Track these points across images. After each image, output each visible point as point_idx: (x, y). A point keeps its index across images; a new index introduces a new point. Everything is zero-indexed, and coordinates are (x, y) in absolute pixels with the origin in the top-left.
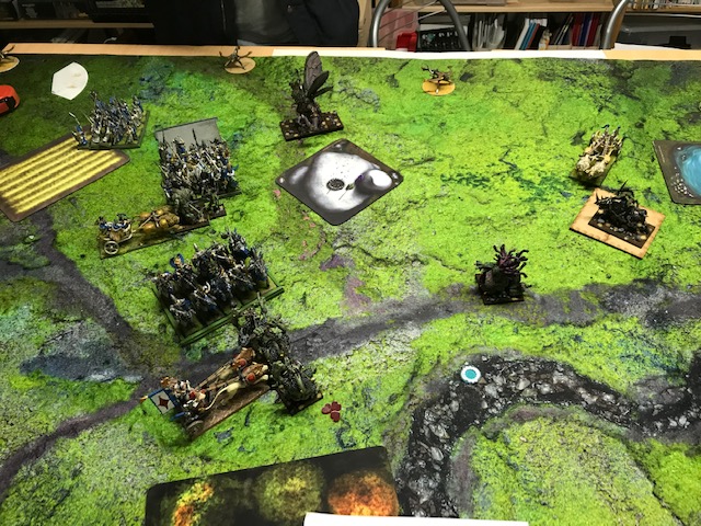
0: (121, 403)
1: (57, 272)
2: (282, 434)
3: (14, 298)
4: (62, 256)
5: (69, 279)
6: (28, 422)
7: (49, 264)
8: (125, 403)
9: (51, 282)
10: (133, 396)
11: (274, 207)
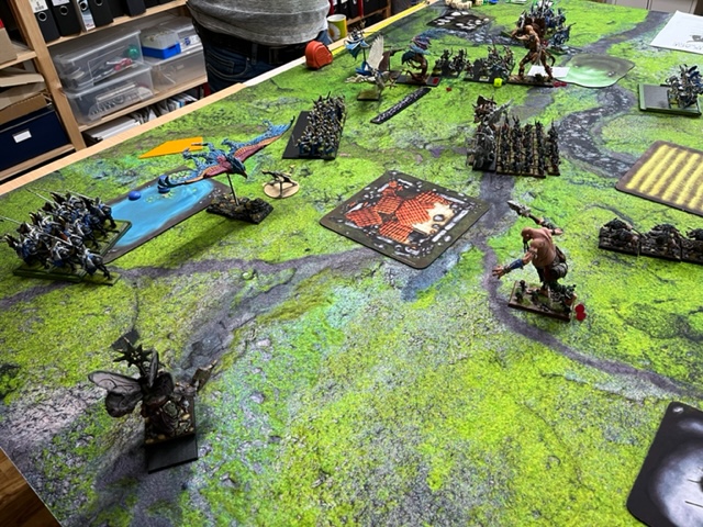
0: (485, 258)
1: (311, 267)
2: (560, 202)
3: (318, 295)
4: (295, 261)
5: (326, 262)
6: (469, 304)
7: (295, 270)
8: (487, 255)
9: (320, 272)
10: (483, 251)
11: (357, 160)
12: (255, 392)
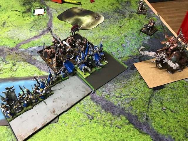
12: (123, 47)
